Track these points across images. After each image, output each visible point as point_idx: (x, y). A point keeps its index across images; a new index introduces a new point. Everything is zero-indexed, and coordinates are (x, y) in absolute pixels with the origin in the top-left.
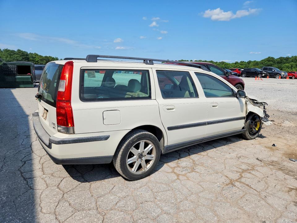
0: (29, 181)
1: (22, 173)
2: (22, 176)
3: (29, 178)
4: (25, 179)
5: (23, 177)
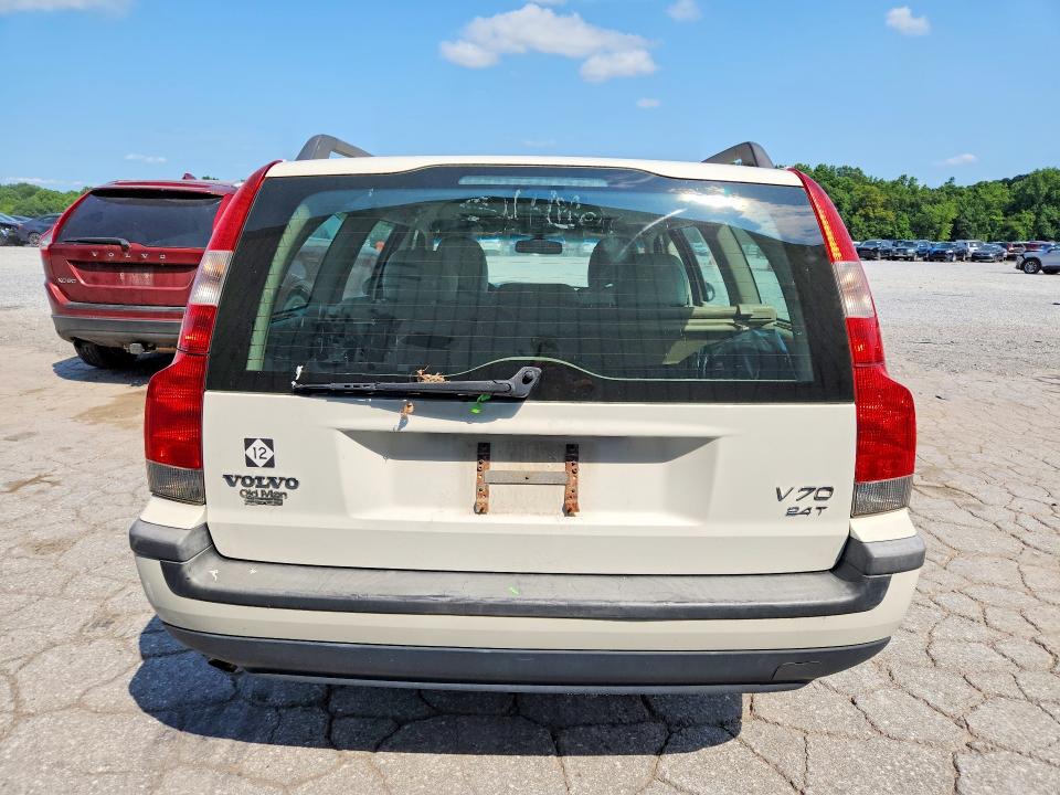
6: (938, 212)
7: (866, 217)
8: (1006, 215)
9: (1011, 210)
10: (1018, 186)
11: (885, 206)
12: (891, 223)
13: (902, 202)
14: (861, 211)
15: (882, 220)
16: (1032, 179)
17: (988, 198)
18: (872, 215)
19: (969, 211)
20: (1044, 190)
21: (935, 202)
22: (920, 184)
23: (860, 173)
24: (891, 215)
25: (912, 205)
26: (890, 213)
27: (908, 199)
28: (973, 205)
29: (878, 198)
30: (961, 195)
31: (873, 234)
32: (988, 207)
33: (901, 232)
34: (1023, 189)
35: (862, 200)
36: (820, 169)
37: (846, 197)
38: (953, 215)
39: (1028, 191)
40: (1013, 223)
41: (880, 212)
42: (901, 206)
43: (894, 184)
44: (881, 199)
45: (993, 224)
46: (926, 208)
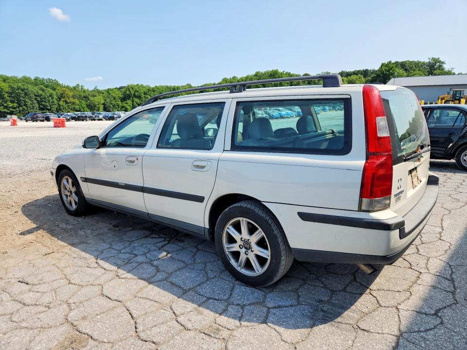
0: (449, 275)
1: (453, 293)
2: (454, 287)
3: (446, 279)
4: (452, 280)
5: (454, 284)
6: (97, 101)
7: (66, 102)
8: (122, 102)
9: (123, 100)
10: (123, 90)
11: (73, 97)
12: (78, 105)
13: (80, 95)
14: (63, 99)
15: (74, 103)
16: (128, 88)
17: (114, 95)
18: (68, 101)
19: (108, 100)
20: (133, 92)
21: (94, 96)
22: (85, 88)
23: (57, 82)
24: (77, 102)
25: (85, 97)
26: (76, 100)
27: (83, 94)
28: (109, 98)
29: (69, 93)
30: (103, 93)
31: (71, 109)
32: (115, 98)
33: (83, 108)
34: (125, 92)
35: (62, 94)
36: (36, 79)
37: (54, 93)
38: (103, 101)
39: (127, 93)
40: (125, 105)
41: (72, 100)
42: (80, 98)
43: (75, 88)
44: (71, 94)
45: (118, 105)
46: (91, 98)
